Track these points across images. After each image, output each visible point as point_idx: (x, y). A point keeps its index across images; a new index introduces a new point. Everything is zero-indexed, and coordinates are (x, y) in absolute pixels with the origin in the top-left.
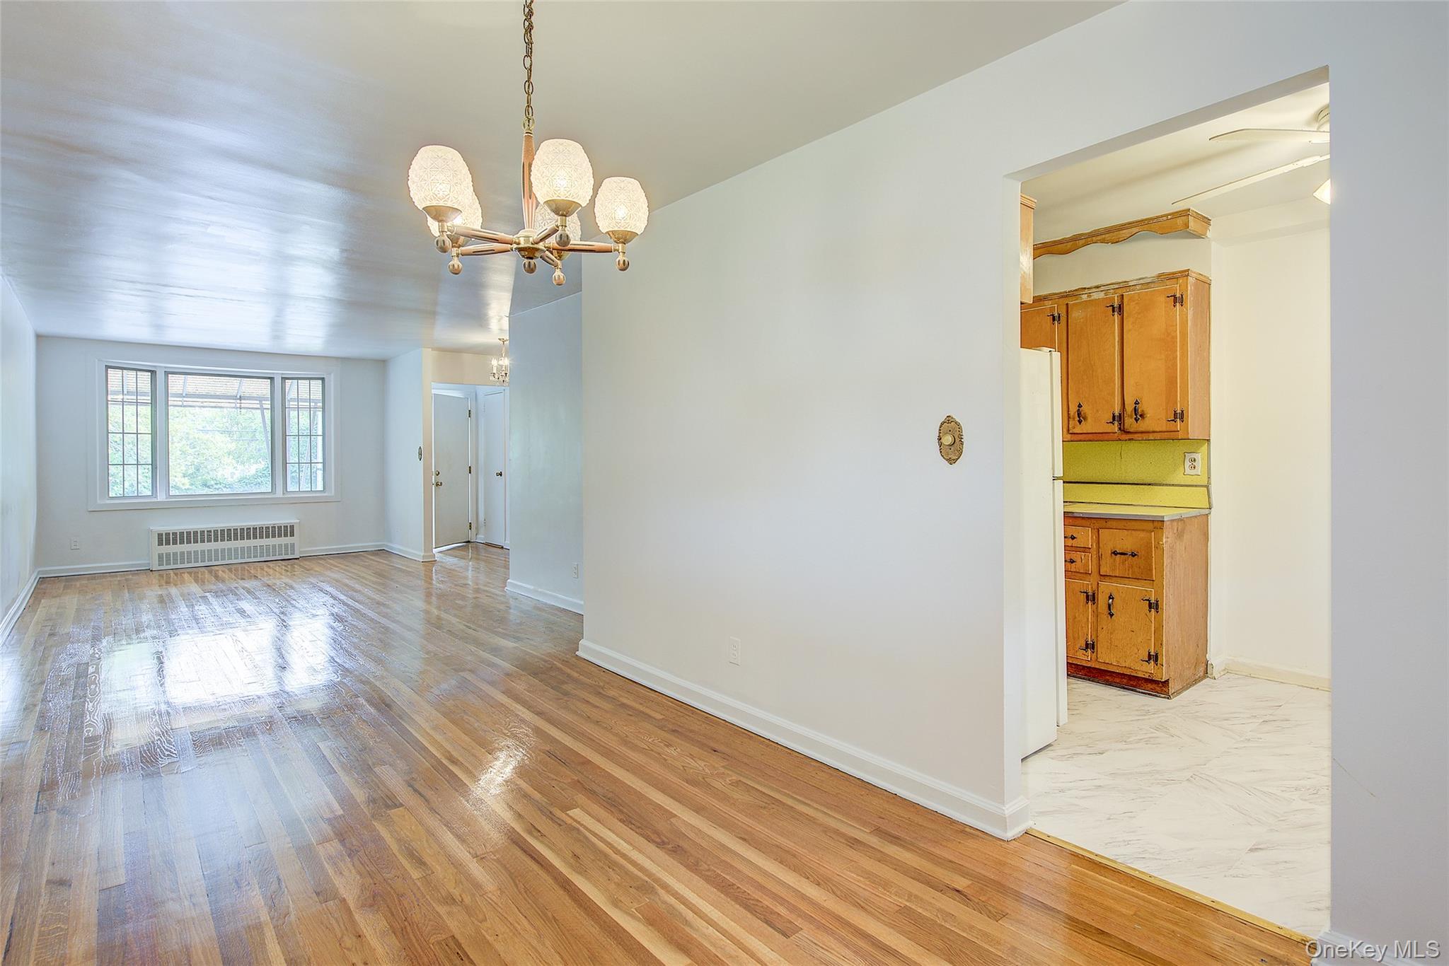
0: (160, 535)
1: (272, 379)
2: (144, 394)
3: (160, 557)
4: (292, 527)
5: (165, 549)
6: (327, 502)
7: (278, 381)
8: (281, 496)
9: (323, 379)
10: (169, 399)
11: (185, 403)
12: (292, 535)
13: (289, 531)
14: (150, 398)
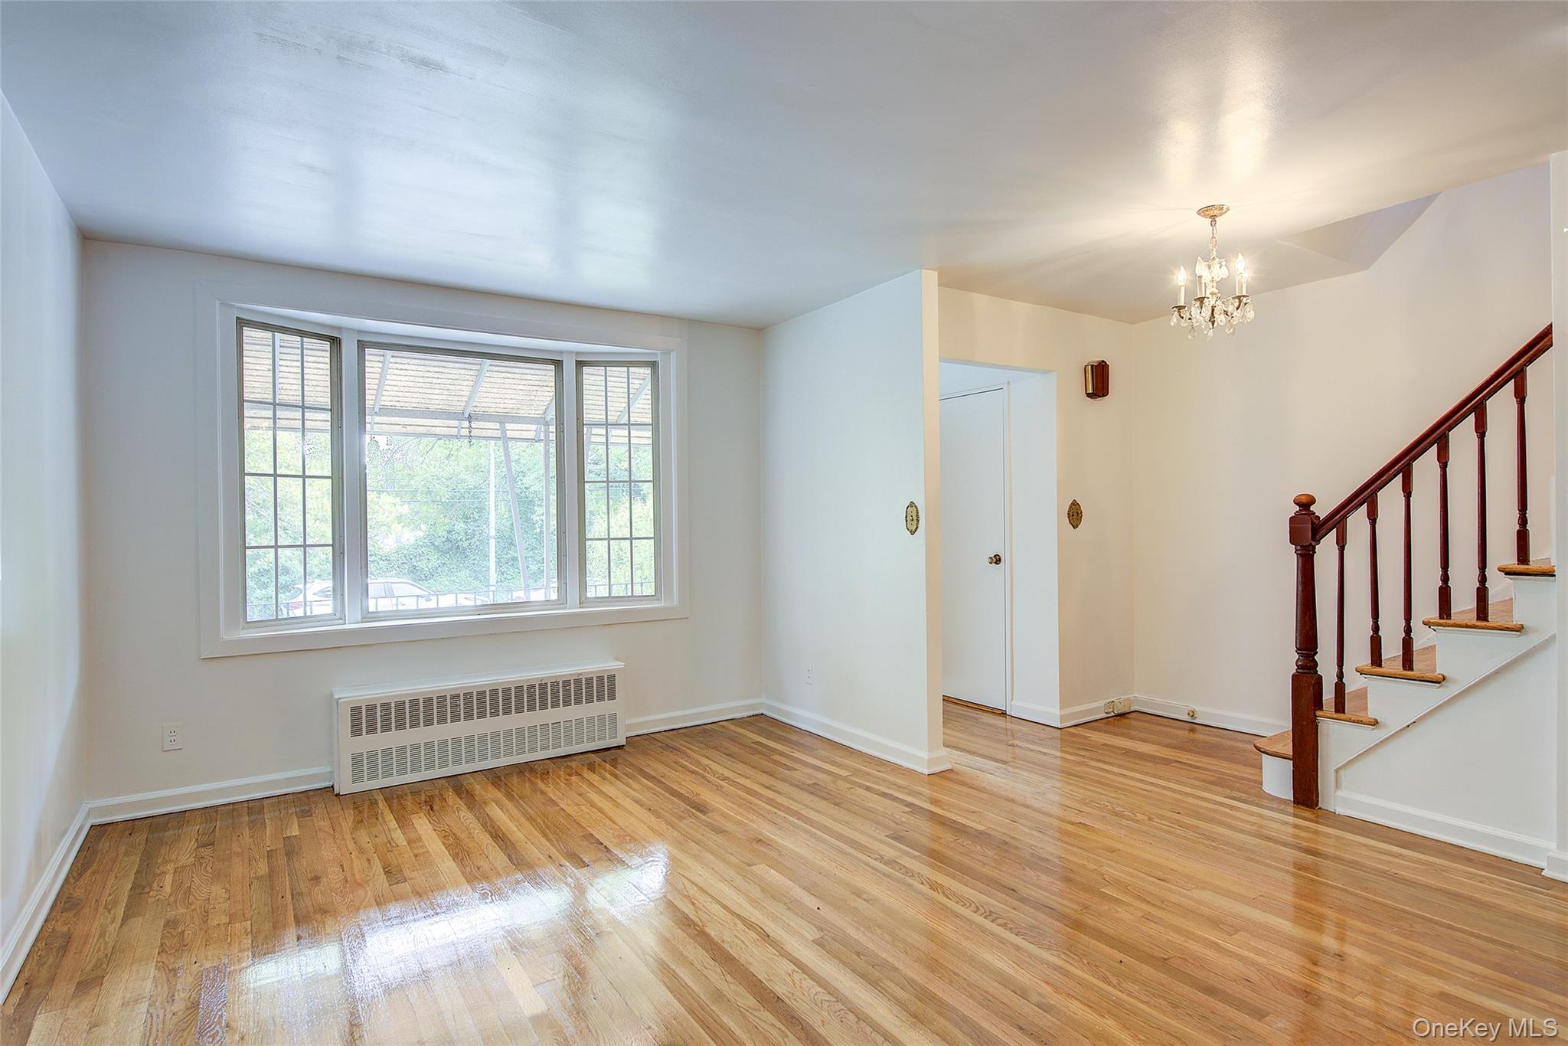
0: (356, 711)
1: (558, 364)
3: (357, 760)
4: (612, 678)
5: (370, 743)
6: (665, 620)
7: (569, 367)
8: (576, 609)
9: (653, 365)
12: (612, 696)
13: (602, 687)
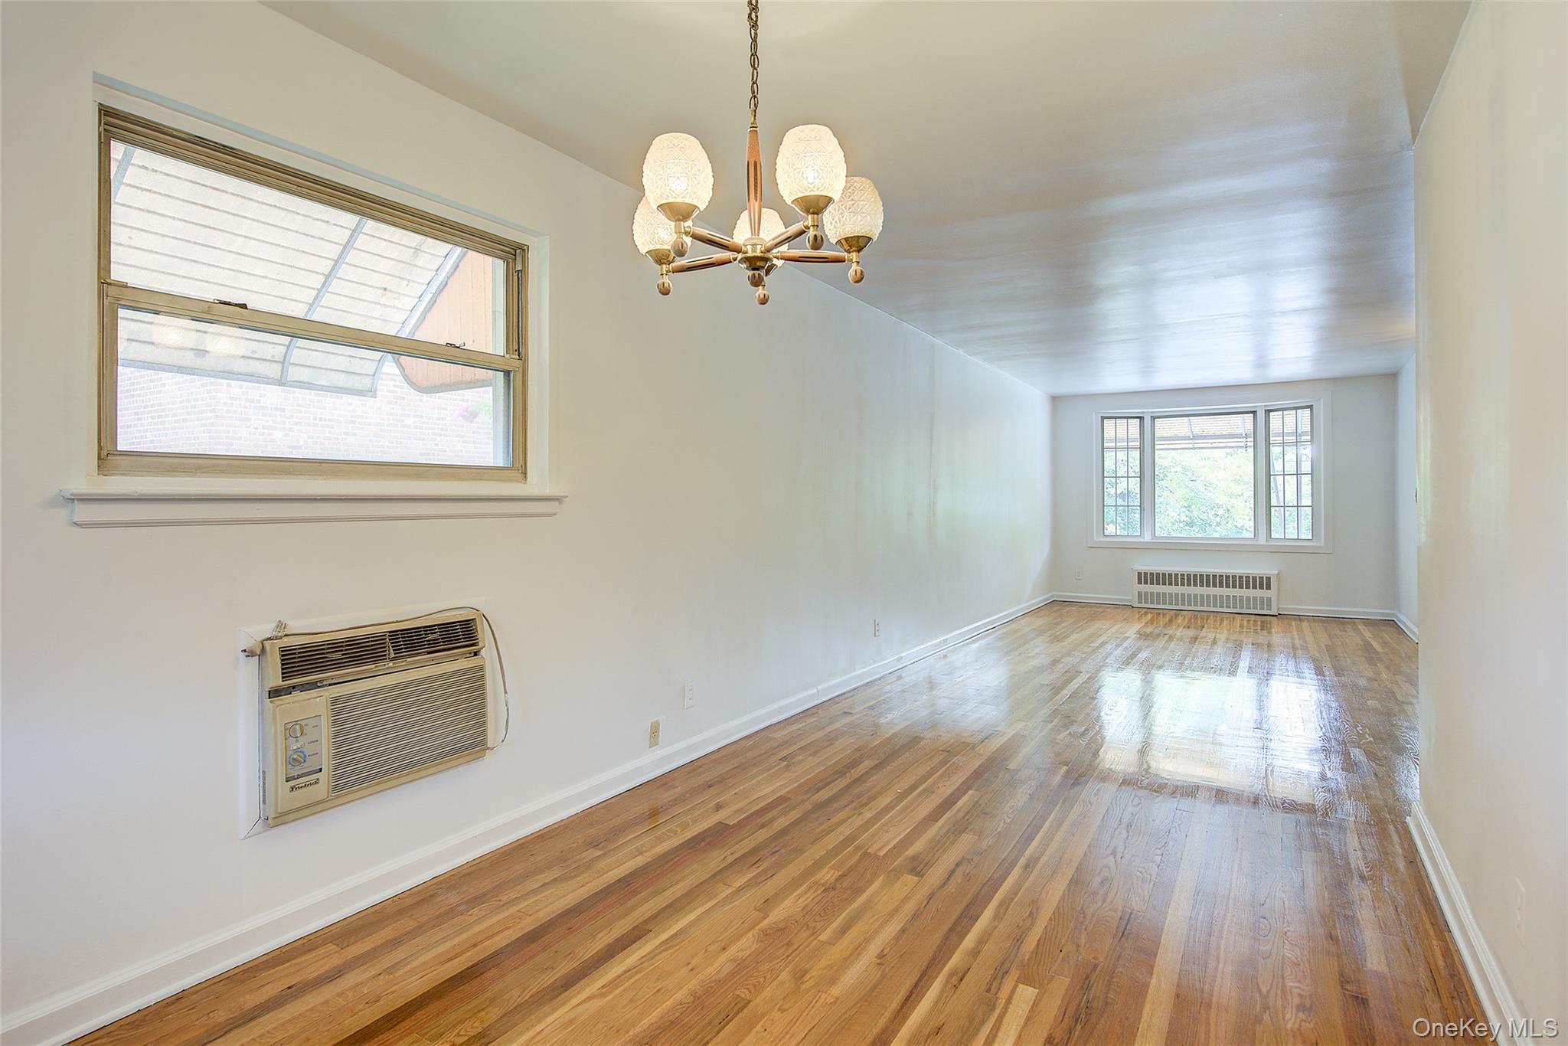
0: (1139, 574)
1: (1254, 413)
2: (1134, 440)
3: (1140, 594)
4: (1269, 579)
5: (1146, 588)
6: (1314, 552)
7: (1261, 415)
8: (1264, 543)
9: (1312, 410)
10: (1156, 443)
11: (1196, 446)
12: (1269, 588)
13: (1264, 583)
14: (1138, 444)
